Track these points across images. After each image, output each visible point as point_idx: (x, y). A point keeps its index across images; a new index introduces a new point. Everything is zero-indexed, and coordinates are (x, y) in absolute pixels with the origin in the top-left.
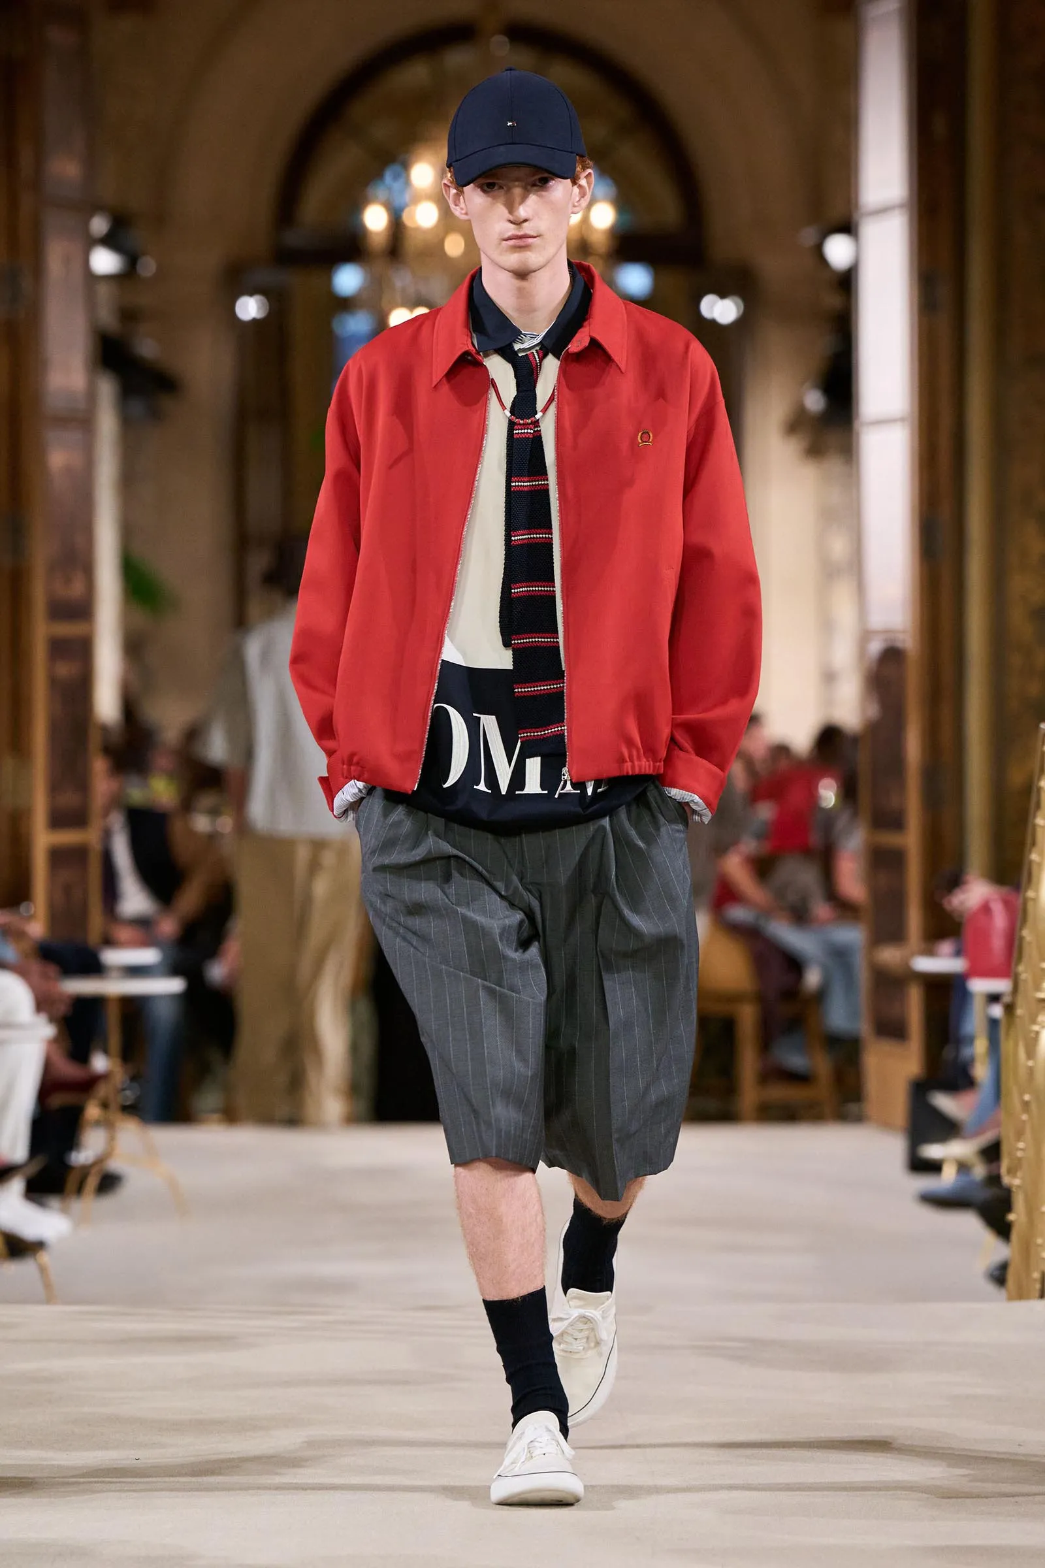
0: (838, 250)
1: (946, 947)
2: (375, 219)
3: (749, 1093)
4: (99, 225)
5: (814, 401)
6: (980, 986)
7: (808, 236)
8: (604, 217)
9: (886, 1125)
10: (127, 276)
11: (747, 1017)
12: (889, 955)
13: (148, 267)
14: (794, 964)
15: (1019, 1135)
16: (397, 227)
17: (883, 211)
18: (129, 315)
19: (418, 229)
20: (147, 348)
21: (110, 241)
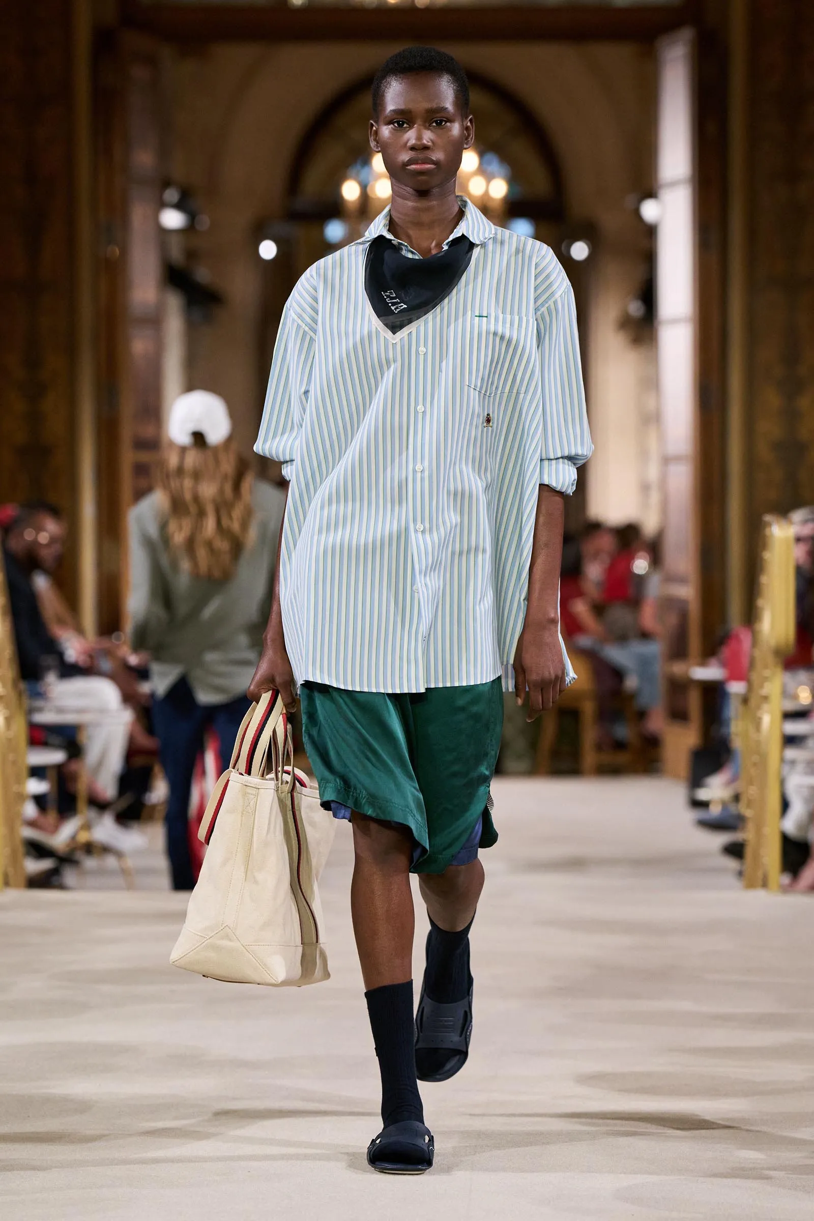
0: (650, 210)
1: (713, 661)
2: (350, 191)
3: (589, 757)
4: (172, 195)
5: (635, 308)
6: (736, 688)
7: (630, 200)
8: (499, 189)
9: (676, 776)
10: (189, 229)
11: (588, 709)
12: (678, 668)
13: (205, 222)
14: (618, 674)
15: (750, 782)
16: (365, 197)
17: (673, 184)
18: (191, 254)
19: (379, 199)
20: (203, 274)
21: (179, 206)
